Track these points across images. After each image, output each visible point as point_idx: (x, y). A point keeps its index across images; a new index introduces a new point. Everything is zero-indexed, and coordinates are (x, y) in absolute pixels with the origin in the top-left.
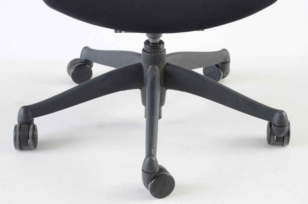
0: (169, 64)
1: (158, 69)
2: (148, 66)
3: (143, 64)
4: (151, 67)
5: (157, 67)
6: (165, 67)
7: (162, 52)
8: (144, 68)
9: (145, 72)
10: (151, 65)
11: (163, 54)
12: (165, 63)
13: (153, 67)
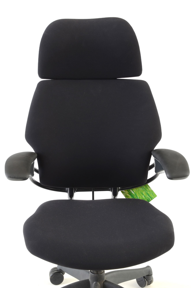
0: (107, 281)
1: (99, 284)
2: (93, 282)
3: (90, 280)
4: (95, 283)
5: (98, 283)
6: (104, 283)
7: (102, 273)
8: (91, 283)
9: (91, 286)
10: (95, 281)
11: (102, 275)
12: (104, 280)
13: (96, 283)
